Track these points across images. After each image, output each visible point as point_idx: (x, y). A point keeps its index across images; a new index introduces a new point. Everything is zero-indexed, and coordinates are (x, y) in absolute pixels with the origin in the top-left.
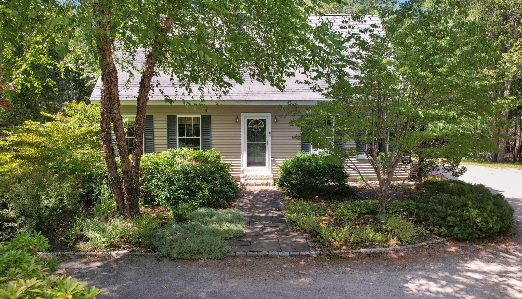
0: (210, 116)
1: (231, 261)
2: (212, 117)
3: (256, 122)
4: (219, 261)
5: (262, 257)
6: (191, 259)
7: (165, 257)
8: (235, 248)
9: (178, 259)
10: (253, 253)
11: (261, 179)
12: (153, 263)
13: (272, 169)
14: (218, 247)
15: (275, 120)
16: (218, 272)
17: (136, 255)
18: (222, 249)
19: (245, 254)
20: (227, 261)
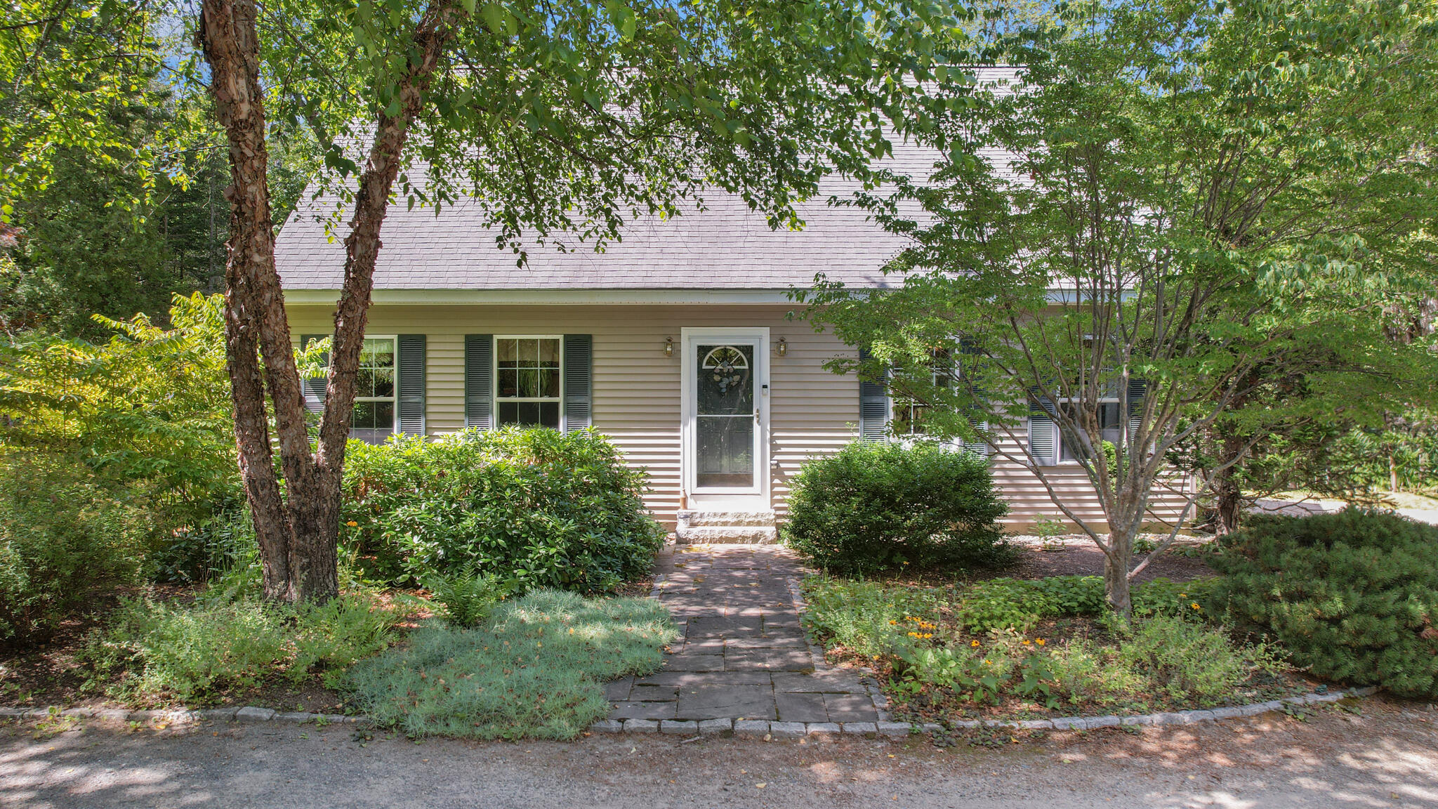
0: (590, 336)
1: (604, 747)
2: (595, 339)
3: (725, 354)
4: (564, 747)
5: (710, 737)
6: (467, 739)
7: (386, 728)
8: (624, 709)
9: (426, 735)
10: (684, 725)
11: (738, 524)
12: (344, 746)
13: (773, 494)
14: (568, 700)
15: (780, 347)
16: (554, 782)
17: (294, 721)
18: (577, 709)
19: (653, 725)
20: (593, 747)
